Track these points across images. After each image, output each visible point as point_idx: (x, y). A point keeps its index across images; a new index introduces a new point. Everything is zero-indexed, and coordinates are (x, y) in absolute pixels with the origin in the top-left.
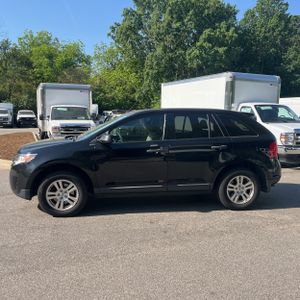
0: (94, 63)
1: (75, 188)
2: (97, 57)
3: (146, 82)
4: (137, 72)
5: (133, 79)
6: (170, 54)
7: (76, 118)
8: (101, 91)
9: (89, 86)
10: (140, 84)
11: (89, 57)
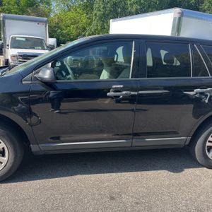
0: (54, 5)
1: (3, 145)
3: (94, 23)
4: (87, 14)
7: (33, 48)
8: (59, 28)
9: (45, 19)
10: (90, 24)
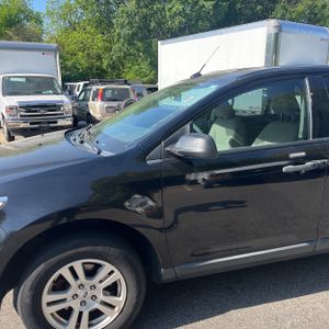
0: (47, 22)
1: (117, 275)
2: (50, 14)
4: (103, 34)
5: (99, 42)
6: (145, 10)
7: (40, 93)
9: (55, 45)
11: (38, 14)
